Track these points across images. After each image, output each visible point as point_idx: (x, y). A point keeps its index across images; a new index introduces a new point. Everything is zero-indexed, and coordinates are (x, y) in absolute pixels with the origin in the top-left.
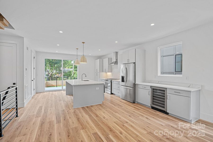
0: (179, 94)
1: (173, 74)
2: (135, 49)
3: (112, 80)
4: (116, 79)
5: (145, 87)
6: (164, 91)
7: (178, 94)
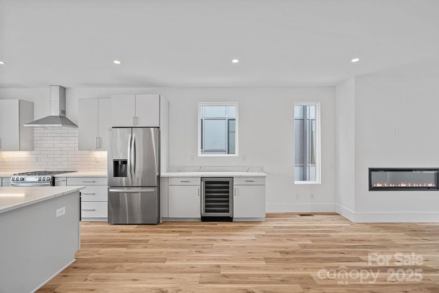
0: (252, 183)
1: (224, 152)
2: (160, 96)
3: (55, 176)
4: (68, 172)
5: (186, 181)
6: (228, 183)
7: (250, 183)
